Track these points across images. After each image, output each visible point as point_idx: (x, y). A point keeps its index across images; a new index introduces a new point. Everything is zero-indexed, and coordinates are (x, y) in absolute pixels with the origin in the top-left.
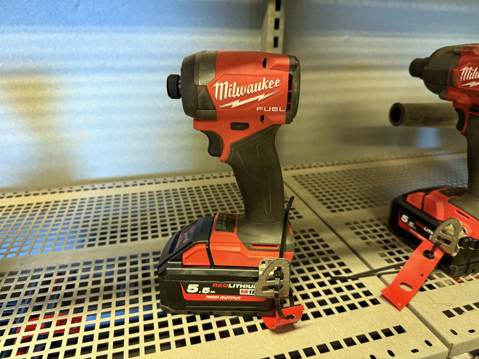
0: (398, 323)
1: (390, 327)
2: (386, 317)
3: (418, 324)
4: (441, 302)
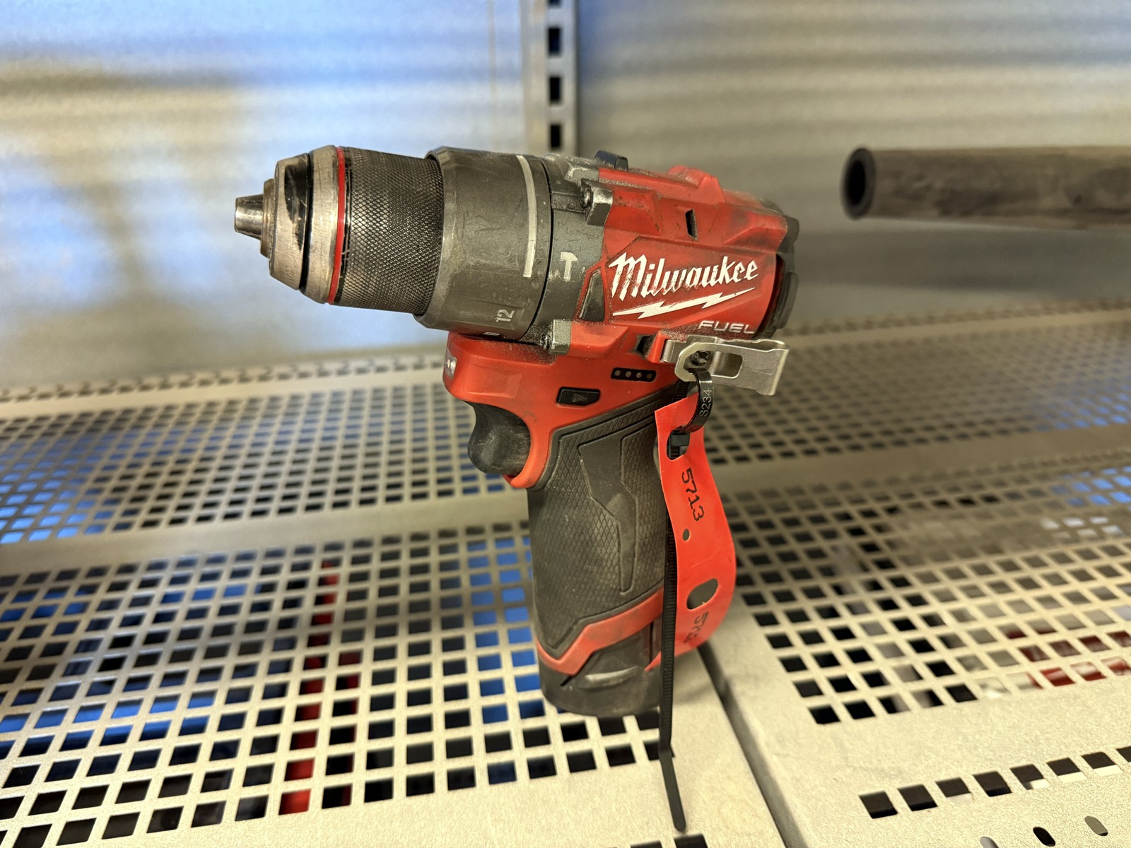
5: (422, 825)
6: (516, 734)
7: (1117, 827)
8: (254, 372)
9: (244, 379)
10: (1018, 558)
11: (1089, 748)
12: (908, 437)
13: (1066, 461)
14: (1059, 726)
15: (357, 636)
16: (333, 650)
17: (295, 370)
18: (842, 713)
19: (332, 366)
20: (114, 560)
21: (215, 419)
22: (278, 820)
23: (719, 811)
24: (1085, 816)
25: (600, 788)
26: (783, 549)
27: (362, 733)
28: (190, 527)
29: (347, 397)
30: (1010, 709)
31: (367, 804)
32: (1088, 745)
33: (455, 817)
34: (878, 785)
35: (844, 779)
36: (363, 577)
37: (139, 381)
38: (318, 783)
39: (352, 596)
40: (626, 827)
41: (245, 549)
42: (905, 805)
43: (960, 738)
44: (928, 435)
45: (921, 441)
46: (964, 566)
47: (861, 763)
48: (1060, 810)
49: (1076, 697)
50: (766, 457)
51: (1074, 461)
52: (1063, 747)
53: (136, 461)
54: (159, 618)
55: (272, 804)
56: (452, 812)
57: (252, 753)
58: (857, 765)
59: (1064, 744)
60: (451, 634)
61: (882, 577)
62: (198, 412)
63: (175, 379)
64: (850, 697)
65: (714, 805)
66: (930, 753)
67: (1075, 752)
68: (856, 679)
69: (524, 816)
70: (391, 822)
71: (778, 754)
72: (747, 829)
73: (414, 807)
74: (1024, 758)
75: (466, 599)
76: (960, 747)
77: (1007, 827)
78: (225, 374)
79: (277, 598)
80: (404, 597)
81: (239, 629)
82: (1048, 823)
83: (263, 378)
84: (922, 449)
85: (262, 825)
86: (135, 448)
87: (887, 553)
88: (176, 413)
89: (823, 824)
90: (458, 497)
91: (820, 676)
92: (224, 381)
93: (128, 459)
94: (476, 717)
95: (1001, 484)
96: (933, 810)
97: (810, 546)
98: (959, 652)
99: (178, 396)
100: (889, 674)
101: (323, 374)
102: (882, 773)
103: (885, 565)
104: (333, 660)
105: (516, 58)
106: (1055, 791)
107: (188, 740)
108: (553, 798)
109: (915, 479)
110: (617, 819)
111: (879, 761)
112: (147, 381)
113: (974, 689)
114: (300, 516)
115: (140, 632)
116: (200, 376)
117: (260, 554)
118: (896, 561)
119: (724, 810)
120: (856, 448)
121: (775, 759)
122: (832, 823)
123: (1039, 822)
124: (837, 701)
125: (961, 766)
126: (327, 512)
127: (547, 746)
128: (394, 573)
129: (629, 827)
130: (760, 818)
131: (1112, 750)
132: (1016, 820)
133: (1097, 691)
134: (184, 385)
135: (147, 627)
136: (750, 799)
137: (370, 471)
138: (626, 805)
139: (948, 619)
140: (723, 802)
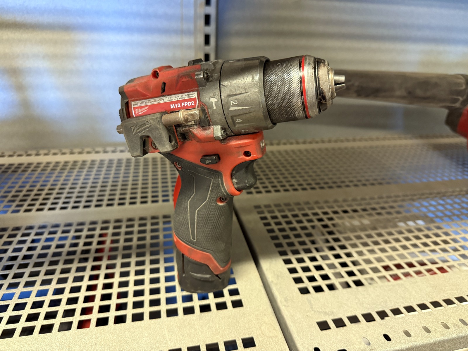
0: (251, 333)
1: (238, 338)
2: (239, 325)
3: (277, 337)
4: (322, 309)
5: (138, 333)
6: (179, 297)
7: (415, 334)
8: (76, 150)
9: (72, 153)
10: (383, 232)
11: (406, 304)
12: (342, 185)
13: (404, 196)
14: (395, 295)
15: (115, 257)
16: (104, 263)
17: (94, 150)
18: (311, 290)
19: (109, 149)
20: (11, 225)
21: (58, 169)
22: (76, 331)
23: (260, 328)
24: (403, 330)
25: (212, 319)
26: (291, 226)
27: (114, 296)
28: (46, 212)
29: (115, 162)
30: (377, 289)
31: (115, 325)
32: (406, 303)
33: (152, 330)
34: (324, 318)
35: (311, 315)
36: (118, 234)
37: (26, 152)
38: (94, 316)
39: (113, 242)
40: (222, 334)
41: (69, 221)
42: (334, 325)
43: (357, 300)
44: (351, 184)
45: (348, 186)
46: (362, 234)
47: (318, 309)
48: (394, 327)
49: (402, 285)
50: (287, 190)
51: (407, 196)
52: (396, 303)
53: (23, 185)
54: (30, 249)
55: (74, 325)
56: (150, 328)
57: (67, 304)
58: (316, 310)
59: (396, 302)
60: (154, 257)
61: (330, 237)
62: (51, 166)
63: (42, 152)
64: (315, 284)
65: (258, 325)
66: (345, 306)
67: (401, 305)
68: (317, 277)
69: (180, 330)
70: (125, 332)
71: (285, 306)
72: (271, 335)
73: (135, 326)
74: (381, 308)
75: (161, 244)
76: (357, 304)
77: (373, 334)
78: (64, 151)
79: (81, 242)
80: (135, 242)
81: (64, 254)
82: (389, 332)
83: (80, 153)
84: (347, 189)
85: (69, 333)
86: (23, 179)
87: (332, 229)
88: (42, 166)
89: (301, 333)
90: (160, 203)
91: (303, 275)
92: (64, 154)
93: (20, 184)
94: (163, 290)
95: (378, 203)
96: (345, 328)
97: (302, 225)
98: (359, 267)
99: (43, 159)
100: (331, 275)
101: (105, 152)
102: (326, 313)
103: (330, 233)
104: (103, 267)
105: (191, 26)
106: (392, 320)
107: (39, 299)
108: (193, 322)
109: (345, 201)
110: (219, 331)
111: (325, 308)
112: (29, 152)
113: (363, 281)
114: (92, 209)
115: (21, 254)
116: (53, 151)
117: (75, 224)
118: (336, 232)
119: (262, 328)
120: (322, 188)
121: (284, 307)
122: (305, 333)
123: (385, 332)
124: (310, 285)
125: (357, 311)
126: (104, 208)
127: (191, 302)
128: (131, 233)
129: (223, 334)
130: (276, 331)
131: (415, 305)
132: (376, 331)
133: (410, 282)
134: (46, 154)
135: (24, 252)
136: (273, 323)
137: (123, 192)
138: (222, 325)
139: (355, 255)
140: (262, 324)
